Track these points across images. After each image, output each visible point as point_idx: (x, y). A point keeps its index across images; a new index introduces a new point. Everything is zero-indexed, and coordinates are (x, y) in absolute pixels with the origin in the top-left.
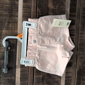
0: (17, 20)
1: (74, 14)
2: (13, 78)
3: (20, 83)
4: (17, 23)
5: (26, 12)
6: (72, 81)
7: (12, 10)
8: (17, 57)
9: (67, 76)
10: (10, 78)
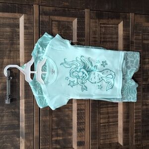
0: (19, 48)
1: (82, 38)
2: (17, 110)
3: (25, 116)
4: (19, 51)
5: (28, 39)
6: (86, 114)
7: (13, 38)
8: (21, 87)
9: (79, 108)
10: (13, 111)
